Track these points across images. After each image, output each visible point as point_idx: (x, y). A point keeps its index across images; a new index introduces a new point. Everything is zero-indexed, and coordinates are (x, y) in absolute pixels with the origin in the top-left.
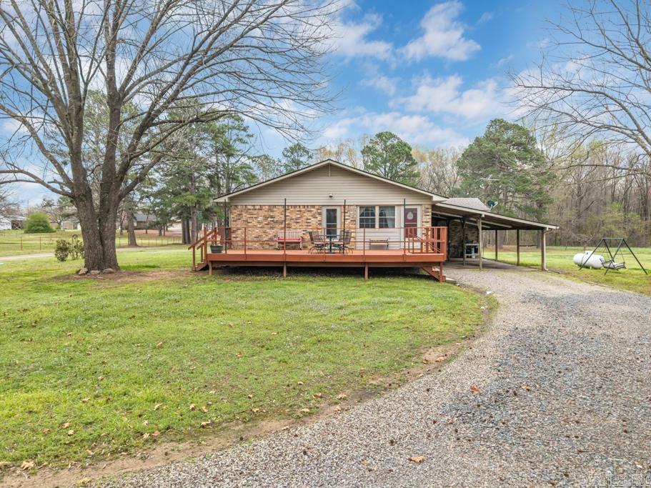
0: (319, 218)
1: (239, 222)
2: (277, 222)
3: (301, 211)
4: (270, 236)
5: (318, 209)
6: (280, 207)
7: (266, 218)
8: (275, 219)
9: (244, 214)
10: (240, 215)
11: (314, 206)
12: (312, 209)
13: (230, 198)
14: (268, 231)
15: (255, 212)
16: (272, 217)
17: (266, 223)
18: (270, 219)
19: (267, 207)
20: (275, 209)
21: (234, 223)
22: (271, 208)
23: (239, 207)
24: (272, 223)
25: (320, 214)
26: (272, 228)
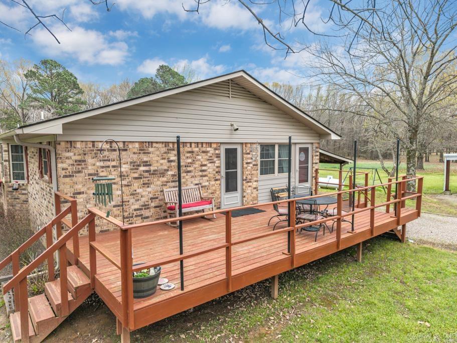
0: (217, 164)
1: (79, 178)
2: (155, 173)
3: (192, 152)
4: (143, 199)
5: (216, 149)
6: (160, 145)
7: (135, 166)
8: (152, 168)
9: (90, 161)
10: (79, 162)
11: (210, 144)
12: (208, 149)
13: (66, 127)
14: (139, 191)
15: (114, 155)
16: (146, 164)
17: (136, 175)
18: (142, 168)
19: (137, 145)
20: (151, 150)
21: (67, 180)
22: (145, 147)
23: (78, 145)
24: (146, 174)
25: (218, 156)
26: (147, 185)
